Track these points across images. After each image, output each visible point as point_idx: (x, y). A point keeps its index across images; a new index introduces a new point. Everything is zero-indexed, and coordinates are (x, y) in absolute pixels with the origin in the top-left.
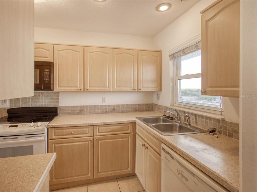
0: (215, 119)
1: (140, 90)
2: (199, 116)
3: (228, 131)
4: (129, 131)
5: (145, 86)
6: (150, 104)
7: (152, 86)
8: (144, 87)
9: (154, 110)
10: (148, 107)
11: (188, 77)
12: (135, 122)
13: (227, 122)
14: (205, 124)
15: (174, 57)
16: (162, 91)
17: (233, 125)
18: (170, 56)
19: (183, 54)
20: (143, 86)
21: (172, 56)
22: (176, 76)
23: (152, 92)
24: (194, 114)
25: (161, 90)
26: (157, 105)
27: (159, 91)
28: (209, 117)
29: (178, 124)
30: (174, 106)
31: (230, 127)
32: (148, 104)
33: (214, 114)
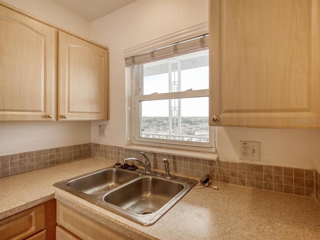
0: (205, 161)
1: (64, 119)
2: (180, 158)
3: (224, 174)
4: (33, 229)
5: (75, 110)
6: (85, 145)
7: (92, 111)
8: (74, 112)
9: (93, 155)
10: (81, 152)
11: (155, 97)
12: (53, 198)
13: (222, 163)
14: (189, 169)
15: (134, 62)
16: (109, 120)
17: (230, 166)
18: (126, 59)
19: (151, 59)
20: (71, 110)
21: (130, 61)
22: (136, 95)
23: (88, 123)
24: (172, 156)
25: (108, 118)
26: (99, 145)
27: (105, 120)
28: (196, 158)
29: (151, 177)
30: (132, 144)
31: (226, 169)
32: (79, 146)
33: (199, 151)
